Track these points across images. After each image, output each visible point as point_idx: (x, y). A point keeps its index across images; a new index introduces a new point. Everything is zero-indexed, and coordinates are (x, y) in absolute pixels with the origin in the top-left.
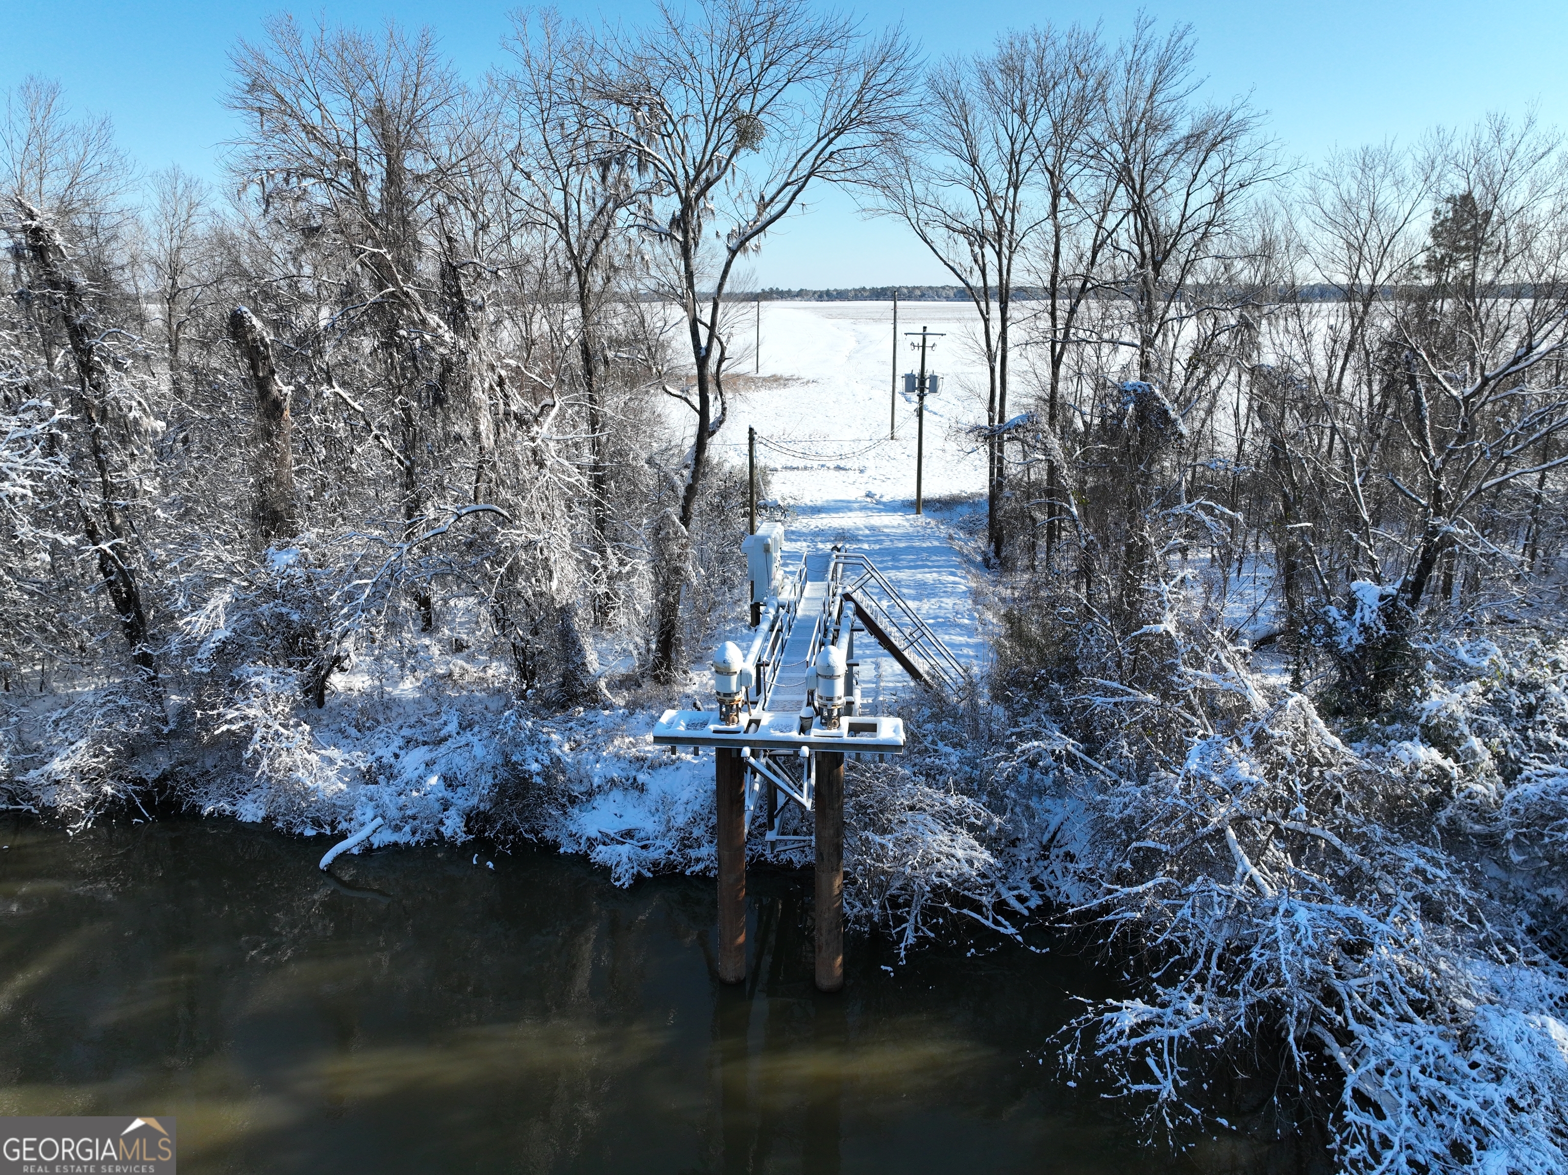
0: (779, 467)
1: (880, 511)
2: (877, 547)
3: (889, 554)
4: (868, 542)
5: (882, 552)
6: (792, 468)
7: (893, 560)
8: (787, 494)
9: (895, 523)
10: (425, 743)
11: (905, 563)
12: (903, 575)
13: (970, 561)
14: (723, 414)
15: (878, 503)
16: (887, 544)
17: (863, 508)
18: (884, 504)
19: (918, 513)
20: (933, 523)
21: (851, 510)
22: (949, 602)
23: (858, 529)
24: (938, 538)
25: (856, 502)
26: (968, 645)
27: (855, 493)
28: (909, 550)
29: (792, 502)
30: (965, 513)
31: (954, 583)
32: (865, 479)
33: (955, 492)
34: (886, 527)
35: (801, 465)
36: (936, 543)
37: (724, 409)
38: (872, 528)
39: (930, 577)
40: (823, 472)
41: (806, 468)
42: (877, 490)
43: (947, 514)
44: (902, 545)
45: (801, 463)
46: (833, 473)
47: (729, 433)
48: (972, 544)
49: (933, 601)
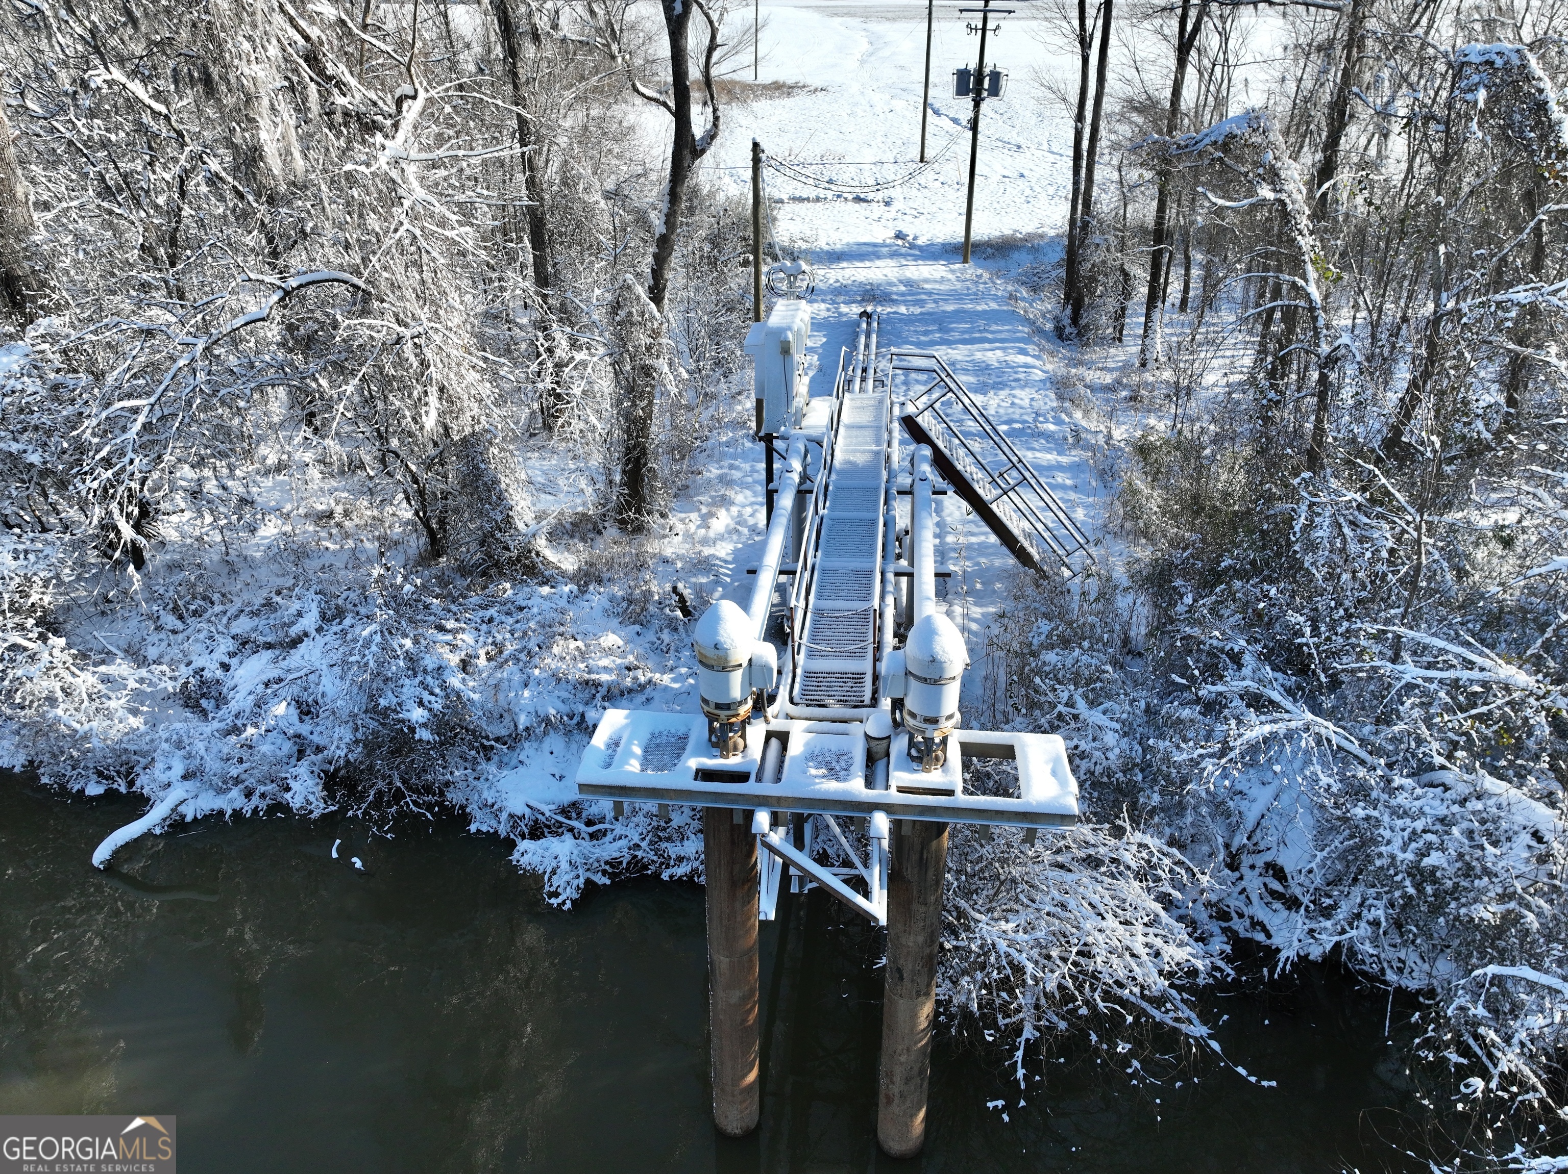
0: (785, 197)
1: (916, 258)
2: (917, 310)
3: (934, 322)
4: (905, 302)
5: (926, 318)
6: (801, 200)
7: (940, 330)
8: (797, 235)
9: (937, 276)
10: (269, 646)
11: (957, 336)
12: (959, 353)
13: (1040, 331)
14: (715, 125)
15: (912, 246)
16: (930, 307)
17: (894, 255)
18: (920, 248)
19: (965, 261)
20: (986, 276)
21: (879, 258)
22: (1024, 396)
23: (891, 284)
24: (995, 298)
25: (884, 245)
26: (1060, 467)
27: (882, 234)
28: (959, 315)
29: (804, 246)
30: (1023, 262)
31: (1026, 366)
32: (893, 214)
33: (1008, 232)
34: (926, 281)
35: (812, 195)
36: (994, 306)
37: (716, 118)
38: (908, 283)
39: (993, 356)
40: (839, 205)
41: (818, 199)
42: (910, 230)
43: (1002, 263)
44: (950, 308)
45: (812, 193)
46: (850, 204)
47: (723, 153)
48: (1038, 305)
49: (1003, 394)
